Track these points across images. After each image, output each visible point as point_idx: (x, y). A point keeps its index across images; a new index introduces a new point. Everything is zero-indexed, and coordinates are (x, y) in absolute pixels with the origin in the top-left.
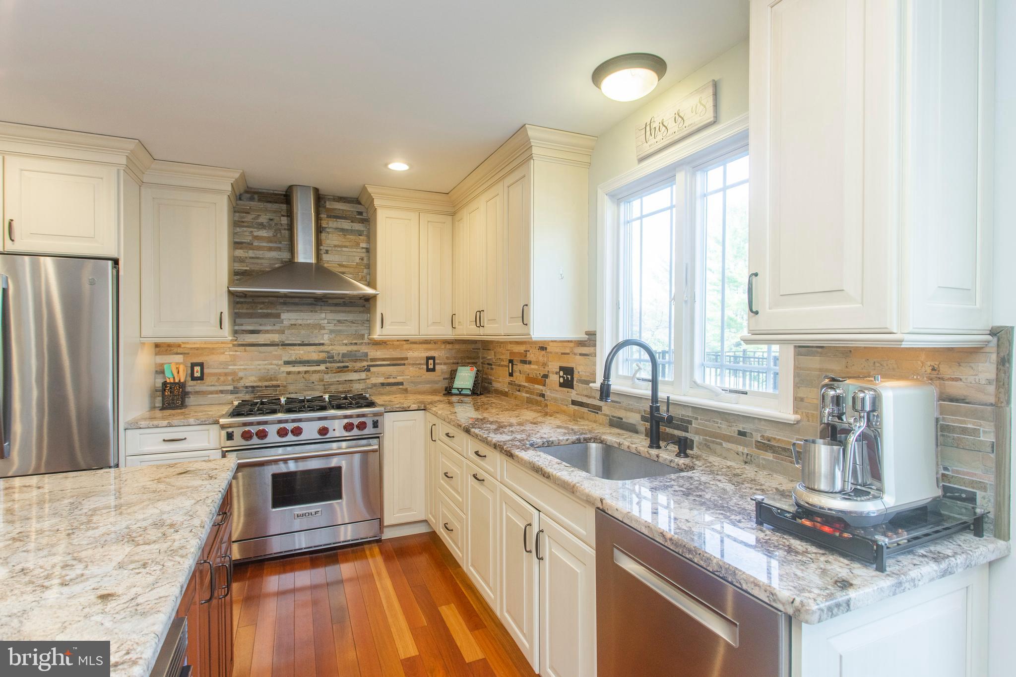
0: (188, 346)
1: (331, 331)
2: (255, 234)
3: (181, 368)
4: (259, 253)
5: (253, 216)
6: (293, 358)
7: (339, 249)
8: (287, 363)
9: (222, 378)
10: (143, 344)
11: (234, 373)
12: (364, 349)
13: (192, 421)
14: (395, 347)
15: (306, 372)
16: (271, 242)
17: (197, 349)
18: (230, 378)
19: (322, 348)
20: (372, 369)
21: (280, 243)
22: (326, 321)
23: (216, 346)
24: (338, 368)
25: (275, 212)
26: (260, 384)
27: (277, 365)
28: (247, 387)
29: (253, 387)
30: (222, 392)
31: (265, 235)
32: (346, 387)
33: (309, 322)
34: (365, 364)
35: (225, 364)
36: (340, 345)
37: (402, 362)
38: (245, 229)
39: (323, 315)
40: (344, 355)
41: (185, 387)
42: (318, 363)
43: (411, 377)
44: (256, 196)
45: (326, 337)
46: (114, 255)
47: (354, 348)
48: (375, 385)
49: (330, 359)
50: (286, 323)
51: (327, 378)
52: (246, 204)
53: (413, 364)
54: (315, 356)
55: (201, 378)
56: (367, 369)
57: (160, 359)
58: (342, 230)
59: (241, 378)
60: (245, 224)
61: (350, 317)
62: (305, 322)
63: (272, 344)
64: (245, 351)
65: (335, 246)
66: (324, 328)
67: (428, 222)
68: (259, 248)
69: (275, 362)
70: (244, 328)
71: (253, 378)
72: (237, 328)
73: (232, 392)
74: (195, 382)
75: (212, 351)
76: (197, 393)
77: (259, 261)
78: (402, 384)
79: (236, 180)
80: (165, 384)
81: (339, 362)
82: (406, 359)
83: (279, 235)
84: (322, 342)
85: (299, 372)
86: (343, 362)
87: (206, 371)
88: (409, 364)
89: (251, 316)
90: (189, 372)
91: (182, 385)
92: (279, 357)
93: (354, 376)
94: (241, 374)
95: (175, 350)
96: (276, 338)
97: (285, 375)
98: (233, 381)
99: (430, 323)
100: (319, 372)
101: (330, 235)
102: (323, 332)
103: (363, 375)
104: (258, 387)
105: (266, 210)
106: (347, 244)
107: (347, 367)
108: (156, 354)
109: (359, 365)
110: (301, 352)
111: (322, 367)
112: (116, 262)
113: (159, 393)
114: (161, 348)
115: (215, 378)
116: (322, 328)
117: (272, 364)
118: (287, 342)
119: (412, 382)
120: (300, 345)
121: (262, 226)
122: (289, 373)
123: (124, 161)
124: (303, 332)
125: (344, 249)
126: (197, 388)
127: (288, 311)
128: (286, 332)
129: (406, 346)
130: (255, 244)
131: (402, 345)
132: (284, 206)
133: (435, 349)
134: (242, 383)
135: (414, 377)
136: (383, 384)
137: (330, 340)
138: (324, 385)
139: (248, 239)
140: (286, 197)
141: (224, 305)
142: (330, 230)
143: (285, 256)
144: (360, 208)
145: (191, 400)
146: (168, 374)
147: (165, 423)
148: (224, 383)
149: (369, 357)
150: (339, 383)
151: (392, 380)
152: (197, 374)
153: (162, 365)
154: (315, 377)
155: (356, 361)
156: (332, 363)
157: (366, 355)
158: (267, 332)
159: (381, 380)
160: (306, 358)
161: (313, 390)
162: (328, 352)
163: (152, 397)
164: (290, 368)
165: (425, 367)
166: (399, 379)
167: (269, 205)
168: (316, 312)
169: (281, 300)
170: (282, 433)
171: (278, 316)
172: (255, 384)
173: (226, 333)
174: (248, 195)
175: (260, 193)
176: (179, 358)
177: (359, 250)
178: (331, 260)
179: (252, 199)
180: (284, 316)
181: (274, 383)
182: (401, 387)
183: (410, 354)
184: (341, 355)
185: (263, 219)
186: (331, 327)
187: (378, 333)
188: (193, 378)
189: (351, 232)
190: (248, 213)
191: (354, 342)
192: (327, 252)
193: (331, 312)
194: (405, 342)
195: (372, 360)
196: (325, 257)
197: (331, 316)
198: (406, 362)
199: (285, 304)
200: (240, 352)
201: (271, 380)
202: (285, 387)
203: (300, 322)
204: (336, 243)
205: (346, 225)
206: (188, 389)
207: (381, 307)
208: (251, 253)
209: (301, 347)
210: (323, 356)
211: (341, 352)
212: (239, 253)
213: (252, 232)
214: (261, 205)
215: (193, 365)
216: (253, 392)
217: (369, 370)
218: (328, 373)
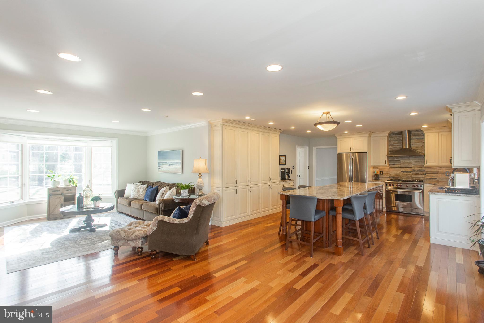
0: (380, 167)
1: (414, 164)
2: (394, 142)
3: (378, 172)
4: (395, 147)
5: (393, 139)
6: (403, 171)
7: (416, 143)
8: (402, 172)
9: (387, 174)
10: (371, 167)
11: (389, 173)
12: (424, 169)
13: (379, 181)
14: (434, 169)
15: (407, 174)
16: (398, 144)
17: (381, 168)
18: (388, 174)
19: (411, 168)
20: (427, 174)
21: (400, 144)
22: (412, 162)
23: (385, 167)
24: (416, 173)
25: (399, 137)
26: (395, 176)
27: (399, 172)
28: (392, 177)
29: (393, 177)
30: (387, 177)
31: (396, 142)
32: (419, 178)
33: (408, 162)
34: (424, 173)
35: (387, 171)
36: (416, 168)
37: (437, 173)
38: (392, 142)
39: (411, 160)
40: (418, 170)
41: (379, 176)
42: (410, 172)
43: (440, 177)
44: (394, 134)
45: (412, 166)
46: (367, 151)
47: (421, 168)
48: (427, 179)
49: (414, 171)
50: (402, 162)
51: (413, 176)
52: (392, 136)
53: (441, 174)
54: (409, 170)
55: (382, 174)
56: (425, 174)
57: (374, 170)
58: (417, 139)
59: (391, 175)
60: (392, 140)
61: (420, 161)
62: (406, 162)
63: (398, 167)
64: (392, 168)
65: (415, 143)
66: (412, 163)
67: (442, 134)
68: (395, 145)
69: (399, 171)
70: (392, 163)
71: (394, 175)
72: (390, 163)
73: (389, 177)
74: (381, 175)
75: (384, 168)
76: (381, 177)
77: (395, 148)
78: (437, 179)
79: (389, 133)
80: (375, 175)
81: (416, 172)
82: (438, 172)
83: (400, 142)
84: (411, 167)
85: (405, 174)
86: (417, 172)
87: (383, 173)
88: (439, 174)
89: (393, 161)
90: (380, 173)
91: (378, 175)
92: (400, 170)
93: (421, 176)
94: (391, 174)
95: (377, 168)
96: (399, 166)
97: (401, 174)
98: (389, 175)
99: (442, 162)
100: (410, 174)
101: (414, 140)
102: (411, 164)
103: (424, 176)
104: (395, 177)
105: (397, 137)
106: (419, 142)
107: (419, 173)
108: (374, 169)
109: (422, 173)
110: (406, 169)
111: (411, 173)
112: (367, 152)
113: (374, 177)
114: (375, 167)
115: (385, 174)
116: (411, 163)
117: (398, 172)
118: (402, 167)
119: (441, 179)
120: (405, 167)
121: (396, 140)
122: (402, 174)
123: (368, 135)
124: (406, 164)
125: (418, 143)
126: (381, 176)
127: (402, 160)
128: (402, 164)
129: (438, 168)
130: (394, 144)
131: (437, 168)
132: (401, 135)
133: (450, 169)
134: (391, 176)
135: (441, 177)
136: (430, 179)
137: (413, 166)
138: (412, 177)
139: (392, 144)
140: (401, 133)
141: (386, 159)
142: (414, 139)
143: (401, 146)
144: (422, 132)
145: (380, 179)
146: (376, 173)
147: (375, 181)
148: (387, 175)
149: (426, 171)
150: (416, 177)
151: (433, 178)
152: (381, 173)
153: (375, 171)
154: (409, 175)
155: (421, 172)
156: (414, 172)
157: (425, 170)
158: (397, 164)
159: (429, 177)
160: (407, 171)
161: (408, 178)
162: (413, 169)
163: (373, 177)
164: (403, 173)
165: (445, 174)
166: (436, 177)
167: (397, 136)
168: (409, 159)
169: (400, 157)
170: (397, 185)
171: (400, 161)
172: (394, 176)
173: (387, 165)
174: (392, 134)
175: (396, 133)
176: (378, 170)
177: (422, 143)
178: (413, 147)
179: (393, 135)
180: (402, 161)
181: (399, 176)
182: (436, 180)
183: (440, 171)
184: (417, 170)
185: (396, 139)
186: (414, 163)
187: (426, 165)
188: (381, 174)
189: (420, 139)
190: (393, 138)
191: (421, 167)
192: (413, 145)
193: (414, 159)
194: (437, 167)
195: (426, 172)
196: (412, 146)
197: (414, 160)
198: (438, 173)
199: (401, 158)
200: (390, 169)
201: (398, 175)
202: (401, 177)
203: (405, 162)
204: (415, 142)
205: (418, 137)
206: (380, 176)
207: (426, 158)
208: (393, 147)
209: (406, 168)
210: (411, 170)
211: (417, 169)
212: (390, 147)
213: (393, 142)
214: (395, 136)
215: (381, 171)
216: (393, 178)
217: (425, 175)
218: (413, 175)
